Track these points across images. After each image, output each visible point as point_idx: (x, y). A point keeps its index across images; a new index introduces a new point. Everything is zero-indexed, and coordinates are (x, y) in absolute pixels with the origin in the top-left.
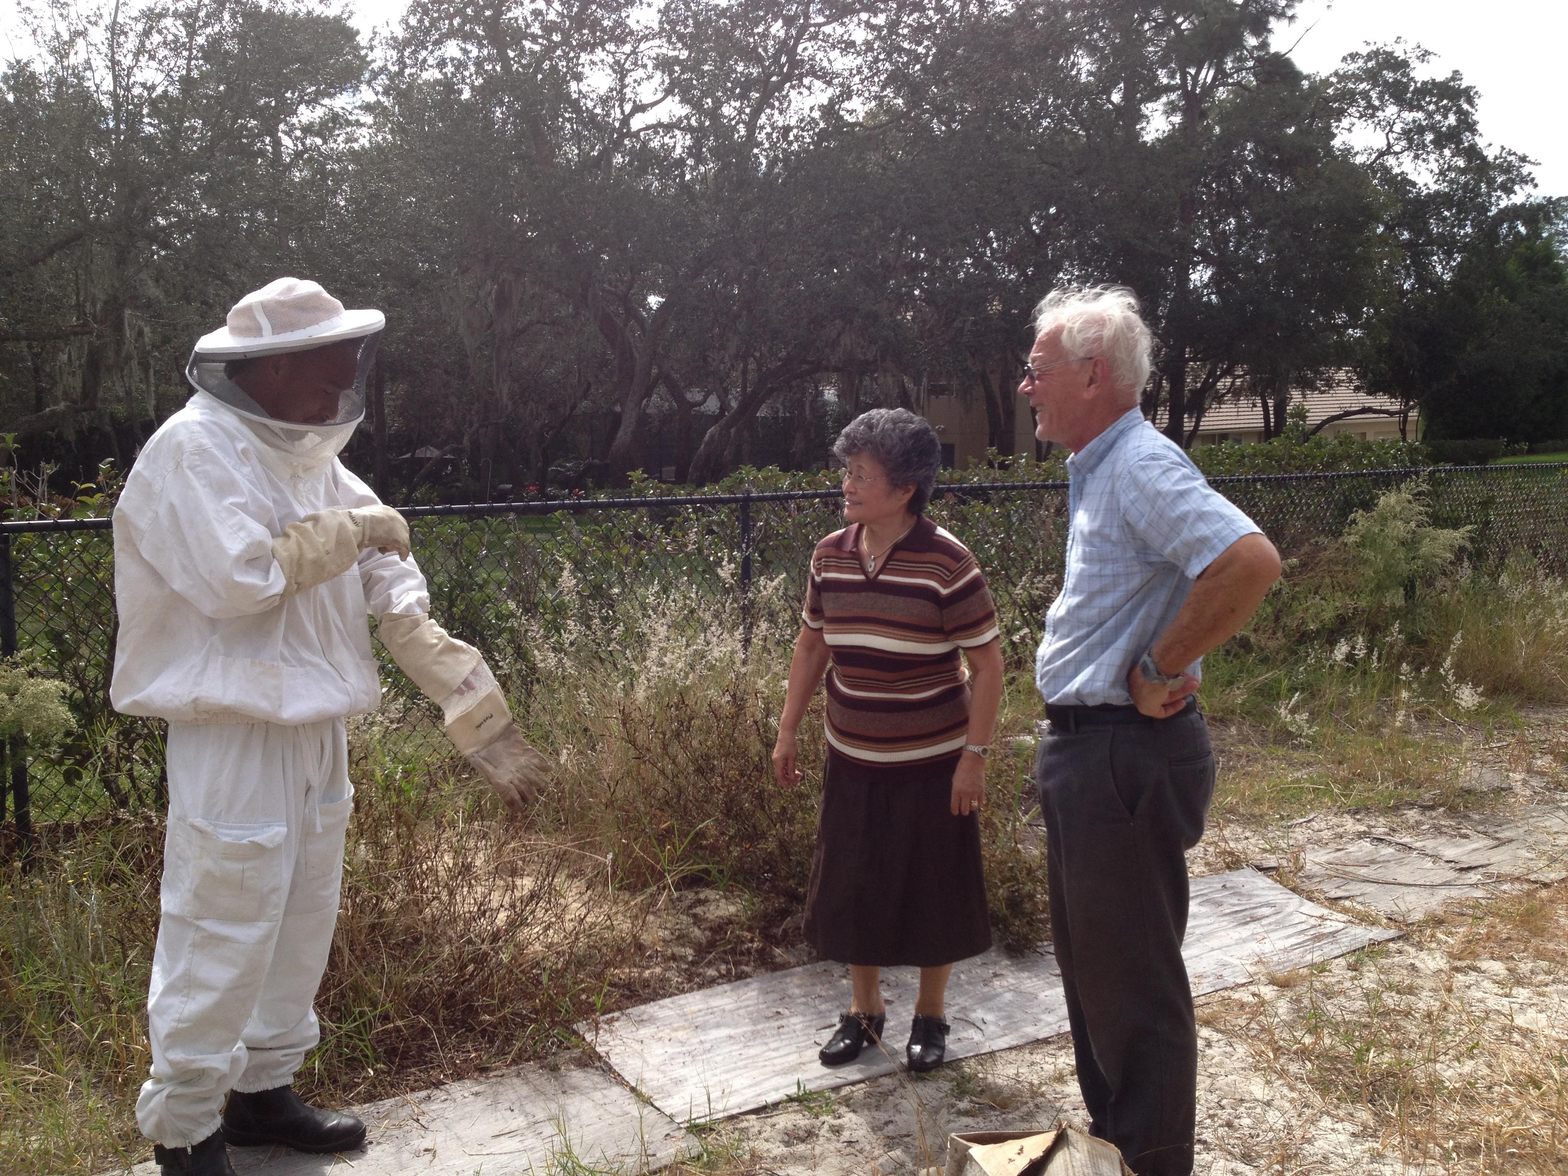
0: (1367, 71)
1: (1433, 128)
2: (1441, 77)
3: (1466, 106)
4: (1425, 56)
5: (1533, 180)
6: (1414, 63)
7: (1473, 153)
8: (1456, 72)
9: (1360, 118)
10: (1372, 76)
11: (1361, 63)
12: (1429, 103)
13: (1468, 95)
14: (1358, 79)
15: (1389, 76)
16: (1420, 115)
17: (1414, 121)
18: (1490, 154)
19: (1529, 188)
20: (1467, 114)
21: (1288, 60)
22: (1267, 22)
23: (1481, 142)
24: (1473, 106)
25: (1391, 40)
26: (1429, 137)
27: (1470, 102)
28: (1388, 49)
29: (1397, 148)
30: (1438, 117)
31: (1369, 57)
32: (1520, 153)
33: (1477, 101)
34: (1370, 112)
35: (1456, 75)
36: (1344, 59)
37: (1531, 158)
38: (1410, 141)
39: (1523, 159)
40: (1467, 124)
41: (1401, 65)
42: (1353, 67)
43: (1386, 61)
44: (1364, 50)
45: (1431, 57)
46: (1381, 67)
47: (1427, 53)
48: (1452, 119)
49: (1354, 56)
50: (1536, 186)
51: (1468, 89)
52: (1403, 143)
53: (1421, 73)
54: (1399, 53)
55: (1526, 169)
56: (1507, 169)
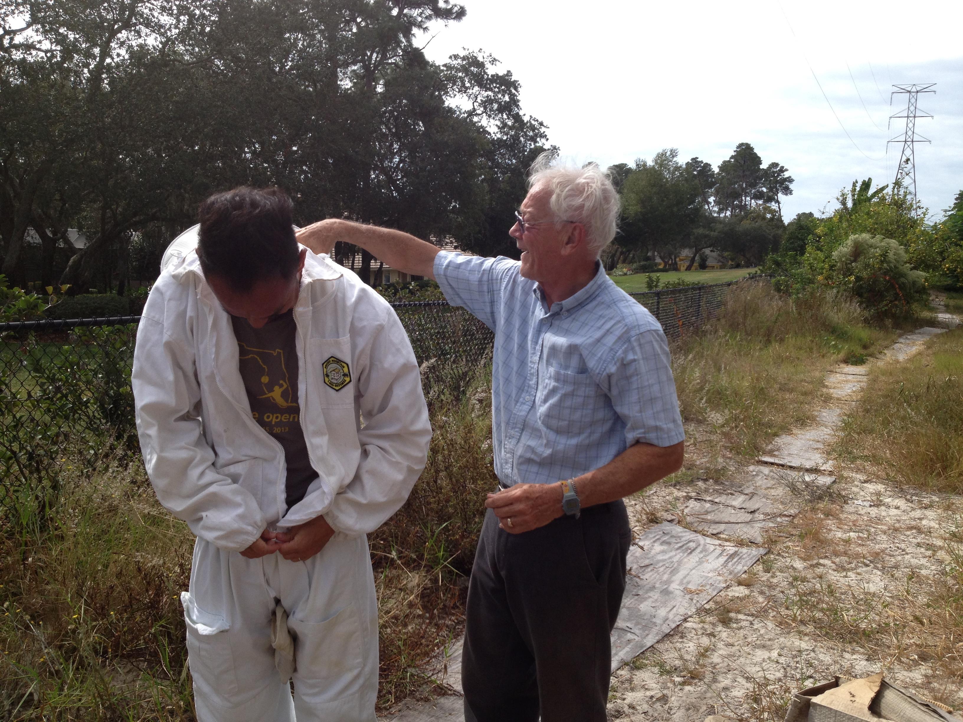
0: (463, 66)
1: (496, 101)
2: (501, 73)
3: (513, 91)
4: (494, 61)
5: (546, 136)
6: (488, 65)
7: (517, 118)
8: (509, 72)
9: (459, 92)
10: (465, 69)
11: (459, 61)
12: (495, 87)
13: (515, 85)
14: (458, 70)
15: (474, 69)
16: (490, 93)
17: (487, 97)
18: (526, 119)
19: (543, 140)
20: (514, 95)
21: (422, 53)
22: (411, 30)
23: (521, 113)
24: (518, 92)
25: (476, 50)
26: (495, 106)
27: (516, 89)
28: (475, 55)
29: (479, 112)
30: (500, 96)
31: (464, 59)
32: (540, 120)
33: (519, 89)
34: (463, 89)
35: (509, 73)
36: (450, 57)
37: (545, 124)
38: (485, 108)
39: (541, 124)
40: (514, 102)
41: (481, 65)
42: (455, 63)
43: (473, 62)
44: (462, 54)
45: (497, 62)
46: (470, 64)
47: (495, 60)
48: (507, 98)
49: (456, 57)
50: (547, 140)
51: (515, 81)
52: (482, 109)
53: (491, 70)
54: (480, 59)
55: (543, 130)
56: (533, 128)
